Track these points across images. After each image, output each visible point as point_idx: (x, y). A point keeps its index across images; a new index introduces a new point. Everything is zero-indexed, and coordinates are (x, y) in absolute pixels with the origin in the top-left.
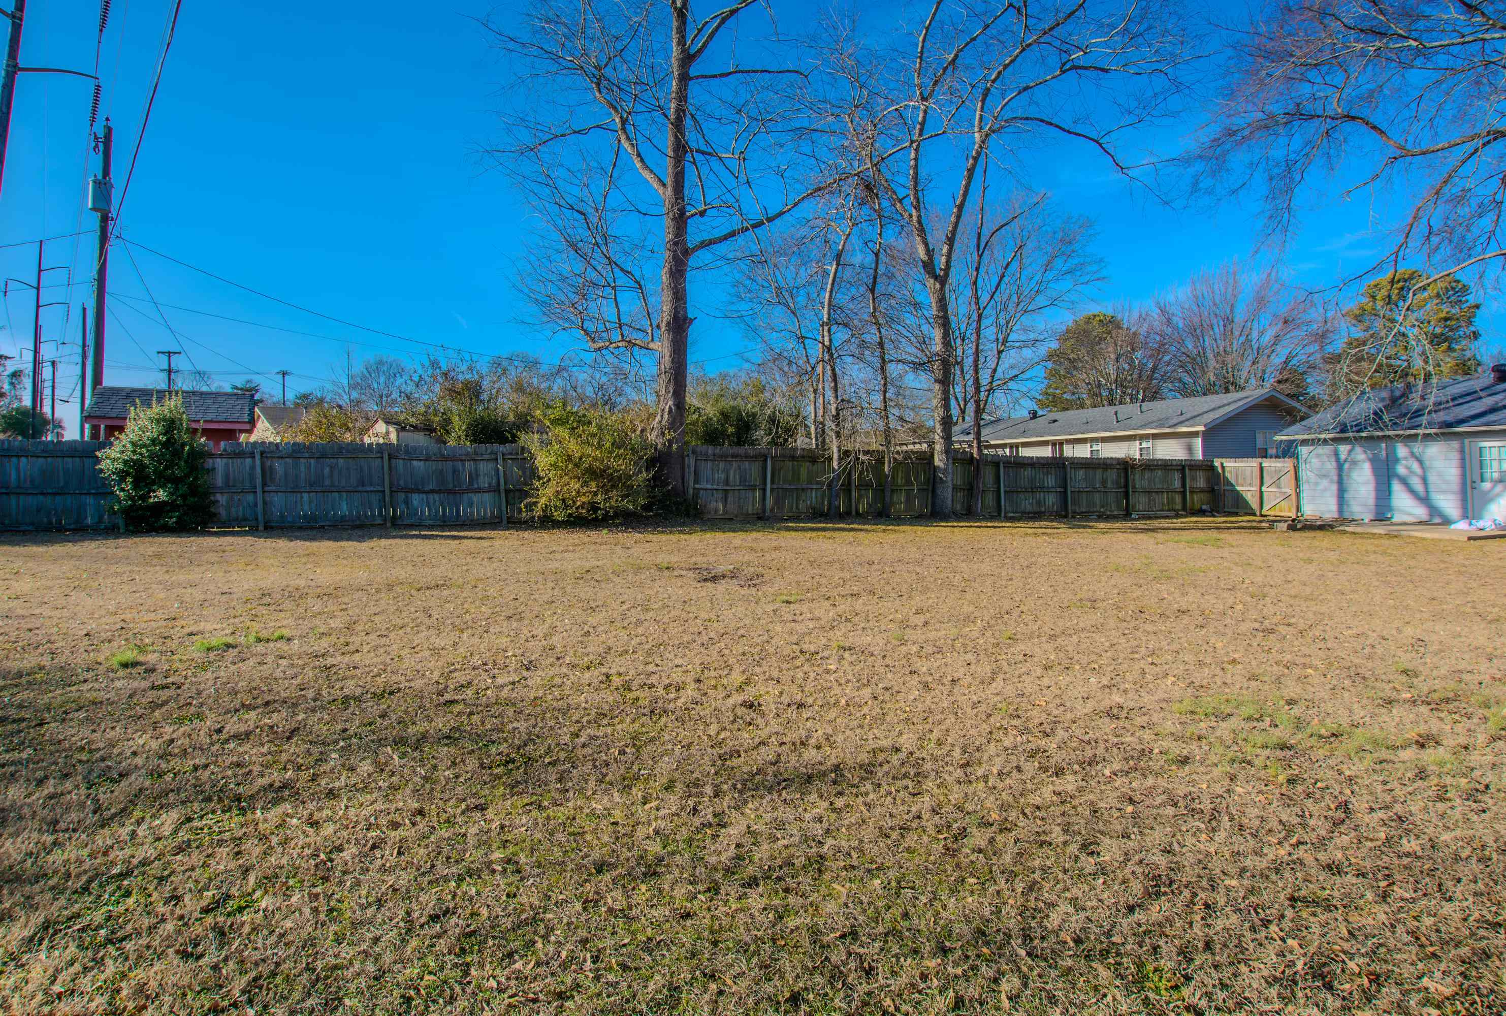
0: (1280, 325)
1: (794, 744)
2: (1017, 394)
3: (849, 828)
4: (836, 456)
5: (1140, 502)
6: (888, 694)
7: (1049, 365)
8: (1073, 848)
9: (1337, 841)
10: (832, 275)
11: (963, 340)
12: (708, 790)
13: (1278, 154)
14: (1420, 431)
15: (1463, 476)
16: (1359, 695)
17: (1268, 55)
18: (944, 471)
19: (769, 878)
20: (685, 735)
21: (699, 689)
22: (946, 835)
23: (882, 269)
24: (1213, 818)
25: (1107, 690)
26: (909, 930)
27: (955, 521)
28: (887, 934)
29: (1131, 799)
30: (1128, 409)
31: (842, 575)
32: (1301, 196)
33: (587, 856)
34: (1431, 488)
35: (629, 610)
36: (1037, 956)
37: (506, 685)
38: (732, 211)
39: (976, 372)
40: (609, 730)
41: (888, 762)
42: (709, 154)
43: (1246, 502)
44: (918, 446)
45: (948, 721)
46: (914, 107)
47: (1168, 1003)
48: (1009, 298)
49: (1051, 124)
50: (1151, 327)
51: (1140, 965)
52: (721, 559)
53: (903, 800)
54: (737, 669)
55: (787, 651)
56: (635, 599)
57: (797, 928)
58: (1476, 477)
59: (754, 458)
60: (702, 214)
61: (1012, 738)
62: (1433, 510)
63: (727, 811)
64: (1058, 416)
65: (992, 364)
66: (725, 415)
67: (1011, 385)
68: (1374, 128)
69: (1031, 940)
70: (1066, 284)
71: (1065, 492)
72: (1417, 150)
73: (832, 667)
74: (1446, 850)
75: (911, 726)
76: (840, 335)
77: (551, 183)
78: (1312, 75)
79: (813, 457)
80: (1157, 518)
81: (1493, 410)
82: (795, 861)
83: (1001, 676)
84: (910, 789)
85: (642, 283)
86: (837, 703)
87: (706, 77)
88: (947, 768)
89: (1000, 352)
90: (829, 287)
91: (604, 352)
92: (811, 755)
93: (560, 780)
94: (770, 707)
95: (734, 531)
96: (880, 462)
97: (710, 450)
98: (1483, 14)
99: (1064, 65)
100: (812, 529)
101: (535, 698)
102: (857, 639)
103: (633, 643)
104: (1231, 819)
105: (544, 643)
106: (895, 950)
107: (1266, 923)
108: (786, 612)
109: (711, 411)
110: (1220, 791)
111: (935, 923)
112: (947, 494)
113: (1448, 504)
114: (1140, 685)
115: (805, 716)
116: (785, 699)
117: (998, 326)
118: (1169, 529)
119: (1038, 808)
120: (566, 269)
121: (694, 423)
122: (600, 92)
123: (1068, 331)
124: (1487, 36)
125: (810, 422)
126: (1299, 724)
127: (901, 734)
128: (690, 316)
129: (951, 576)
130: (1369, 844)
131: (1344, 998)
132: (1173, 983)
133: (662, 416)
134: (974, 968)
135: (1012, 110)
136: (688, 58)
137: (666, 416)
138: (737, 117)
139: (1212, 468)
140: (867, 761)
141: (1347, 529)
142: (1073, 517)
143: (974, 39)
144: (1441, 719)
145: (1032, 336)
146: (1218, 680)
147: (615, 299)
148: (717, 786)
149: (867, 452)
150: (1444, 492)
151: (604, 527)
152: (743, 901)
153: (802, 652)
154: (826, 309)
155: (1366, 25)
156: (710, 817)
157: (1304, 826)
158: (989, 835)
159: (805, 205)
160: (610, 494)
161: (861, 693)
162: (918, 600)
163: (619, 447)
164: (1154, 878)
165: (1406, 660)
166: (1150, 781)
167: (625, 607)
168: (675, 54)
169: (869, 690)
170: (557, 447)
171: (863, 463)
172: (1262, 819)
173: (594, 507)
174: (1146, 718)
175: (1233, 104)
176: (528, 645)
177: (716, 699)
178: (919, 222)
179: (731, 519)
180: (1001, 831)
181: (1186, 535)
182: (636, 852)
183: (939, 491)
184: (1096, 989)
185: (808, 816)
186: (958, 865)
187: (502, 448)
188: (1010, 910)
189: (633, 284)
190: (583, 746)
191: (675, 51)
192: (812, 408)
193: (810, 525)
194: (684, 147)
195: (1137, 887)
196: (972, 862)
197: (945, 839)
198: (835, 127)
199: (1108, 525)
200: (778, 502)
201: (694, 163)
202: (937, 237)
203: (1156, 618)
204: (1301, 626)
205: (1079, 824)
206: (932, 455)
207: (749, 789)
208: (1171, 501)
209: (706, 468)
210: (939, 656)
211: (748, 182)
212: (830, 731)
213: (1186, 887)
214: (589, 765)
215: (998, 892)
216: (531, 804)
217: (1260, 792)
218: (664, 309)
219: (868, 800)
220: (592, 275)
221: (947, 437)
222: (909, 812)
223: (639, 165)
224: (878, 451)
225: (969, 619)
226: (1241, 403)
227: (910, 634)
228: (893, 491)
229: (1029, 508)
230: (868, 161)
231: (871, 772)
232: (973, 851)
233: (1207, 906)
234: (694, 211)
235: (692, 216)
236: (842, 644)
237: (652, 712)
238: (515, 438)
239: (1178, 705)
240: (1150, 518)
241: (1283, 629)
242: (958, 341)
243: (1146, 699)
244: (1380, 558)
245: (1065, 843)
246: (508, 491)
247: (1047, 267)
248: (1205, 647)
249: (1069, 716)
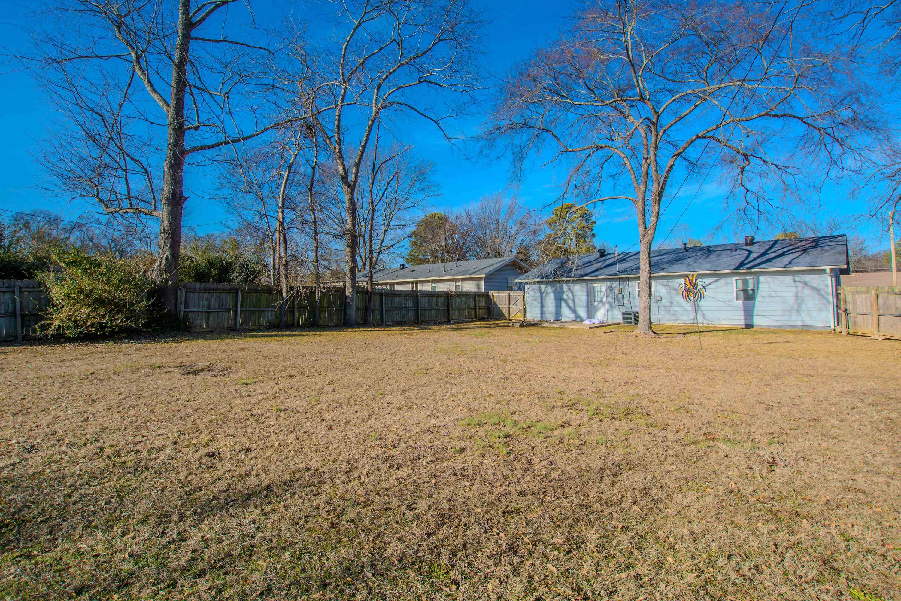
0: (518, 226)
1: (241, 476)
2: (394, 255)
3: (273, 523)
4: (285, 290)
5: (455, 314)
6: (306, 436)
7: (412, 239)
8: (403, 508)
9: (525, 479)
10: (285, 178)
11: (365, 223)
12: (175, 517)
13: (517, 142)
14: (571, 279)
15: (588, 299)
16: (541, 406)
17: (512, 94)
18: (351, 299)
19: (214, 568)
20: (161, 482)
21: (175, 449)
22: (333, 516)
23: (317, 177)
24: (473, 478)
25: (429, 418)
26: (304, 578)
27: (358, 328)
28: (290, 585)
29: (435, 475)
30: (450, 265)
31: (284, 364)
32: (526, 164)
33: (69, 585)
34: (576, 304)
35: (124, 399)
36: (378, 575)
37: (7, 467)
38: (219, 130)
39: (371, 242)
40: (98, 488)
41: (302, 478)
42: (203, 90)
43: (503, 315)
44: (337, 284)
45: (341, 447)
46: (337, 86)
47: (442, 582)
48: (391, 201)
49: (414, 109)
50: (462, 222)
51: (431, 565)
52: (201, 358)
53: (309, 500)
54: (205, 431)
55: (242, 416)
56: (130, 391)
57: (231, 596)
58: (593, 300)
59: (229, 291)
60: (196, 128)
61: (376, 452)
62: (577, 315)
63: (188, 529)
64: (416, 267)
65: (381, 238)
66: (211, 263)
67: (392, 250)
68: (556, 137)
69: (376, 566)
70: (421, 196)
71: (417, 310)
72: (571, 150)
73: (272, 423)
74: (567, 475)
75: (319, 453)
76: (290, 216)
77: (74, 89)
78: (531, 107)
79: (269, 290)
80: (462, 323)
81: (598, 270)
82: (234, 553)
83: (374, 417)
84: (314, 492)
85: (148, 169)
86: (273, 445)
87: (203, 39)
88: (337, 476)
89: (385, 231)
90: (283, 185)
91: (115, 215)
92: (252, 481)
93: (51, 533)
94: (226, 453)
95: (213, 339)
96: (313, 293)
97: (198, 285)
98: (594, 94)
99: (421, 78)
100: (268, 336)
101: (34, 473)
102: (290, 403)
103: (125, 422)
104: (481, 477)
105: (47, 430)
106: (295, 593)
107: (491, 528)
108: (244, 391)
109: (200, 259)
110: (477, 463)
111: (321, 570)
112: (352, 312)
113: (582, 312)
114: (446, 413)
115: (250, 457)
116: (238, 448)
117: (385, 217)
118: (467, 328)
119: (387, 489)
120: (85, 153)
121: (188, 267)
122: (120, 33)
123: (422, 221)
124: (595, 104)
125: (271, 267)
126: (515, 423)
127: (312, 458)
128: (185, 195)
129: (351, 360)
130: (538, 478)
131: (521, 557)
132: (446, 571)
133: (161, 262)
134: (343, 591)
135: (394, 97)
136: (189, 25)
137: (164, 262)
138: (224, 70)
139: (488, 296)
140: (288, 479)
141: (545, 325)
142: (422, 323)
143: (374, 54)
144: (571, 413)
145: (403, 223)
146: (482, 406)
147: (126, 179)
148: (182, 514)
149: (304, 288)
150: (580, 307)
151: (109, 340)
152: (194, 588)
153: (252, 415)
154: (281, 198)
155: (552, 88)
156: (175, 536)
157: (512, 474)
158: (357, 511)
159: (269, 132)
160: (116, 317)
161: (288, 437)
162: (330, 376)
163: (125, 283)
164: (442, 516)
165: (561, 387)
166: (445, 464)
167: (121, 397)
168: (180, 20)
169: (294, 435)
170: (70, 283)
171: (302, 294)
172: (494, 474)
173: (101, 326)
174: (446, 431)
175: (497, 115)
176: (32, 433)
177: (188, 454)
178: (340, 152)
179: (212, 331)
180: (365, 507)
181: (476, 331)
182: (112, 573)
183: (348, 311)
184: (408, 584)
185: (245, 522)
186: (338, 533)
187: (19, 283)
188: (365, 553)
189: (140, 169)
190: (75, 503)
191: (180, 18)
192: (271, 259)
193: (267, 333)
194: (184, 82)
195: (433, 523)
196: (346, 528)
197: (332, 518)
198: (291, 88)
199: (439, 327)
200: (246, 320)
201: (192, 94)
202: (350, 163)
203: (456, 376)
204: (521, 375)
205: (407, 494)
206: (344, 290)
207: (206, 512)
208: (469, 314)
209: (194, 298)
210: (340, 409)
211: (230, 112)
212: (266, 464)
213: (457, 517)
214: (79, 516)
215: (360, 543)
216: (21, 555)
217: (495, 461)
218: (165, 189)
219: (287, 503)
220: (107, 160)
221: (353, 279)
222: (312, 506)
223: (148, 88)
224: (312, 287)
225: (359, 385)
226: (501, 263)
227: (324, 397)
228: (320, 311)
229: (399, 319)
230: (310, 112)
231: (291, 486)
232: (348, 522)
233: (465, 525)
234: (190, 125)
235: (189, 128)
236: (280, 407)
237: (136, 470)
238: (31, 276)
239: (463, 421)
240: (459, 323)
241: (513, 377)
242: (363, 223)
243: (448, 420)
244: (555, 339)
245: (399, 507)
246: (23, 316)
247: (412, 185)
248: (478, 389)
249: (408, 434)
